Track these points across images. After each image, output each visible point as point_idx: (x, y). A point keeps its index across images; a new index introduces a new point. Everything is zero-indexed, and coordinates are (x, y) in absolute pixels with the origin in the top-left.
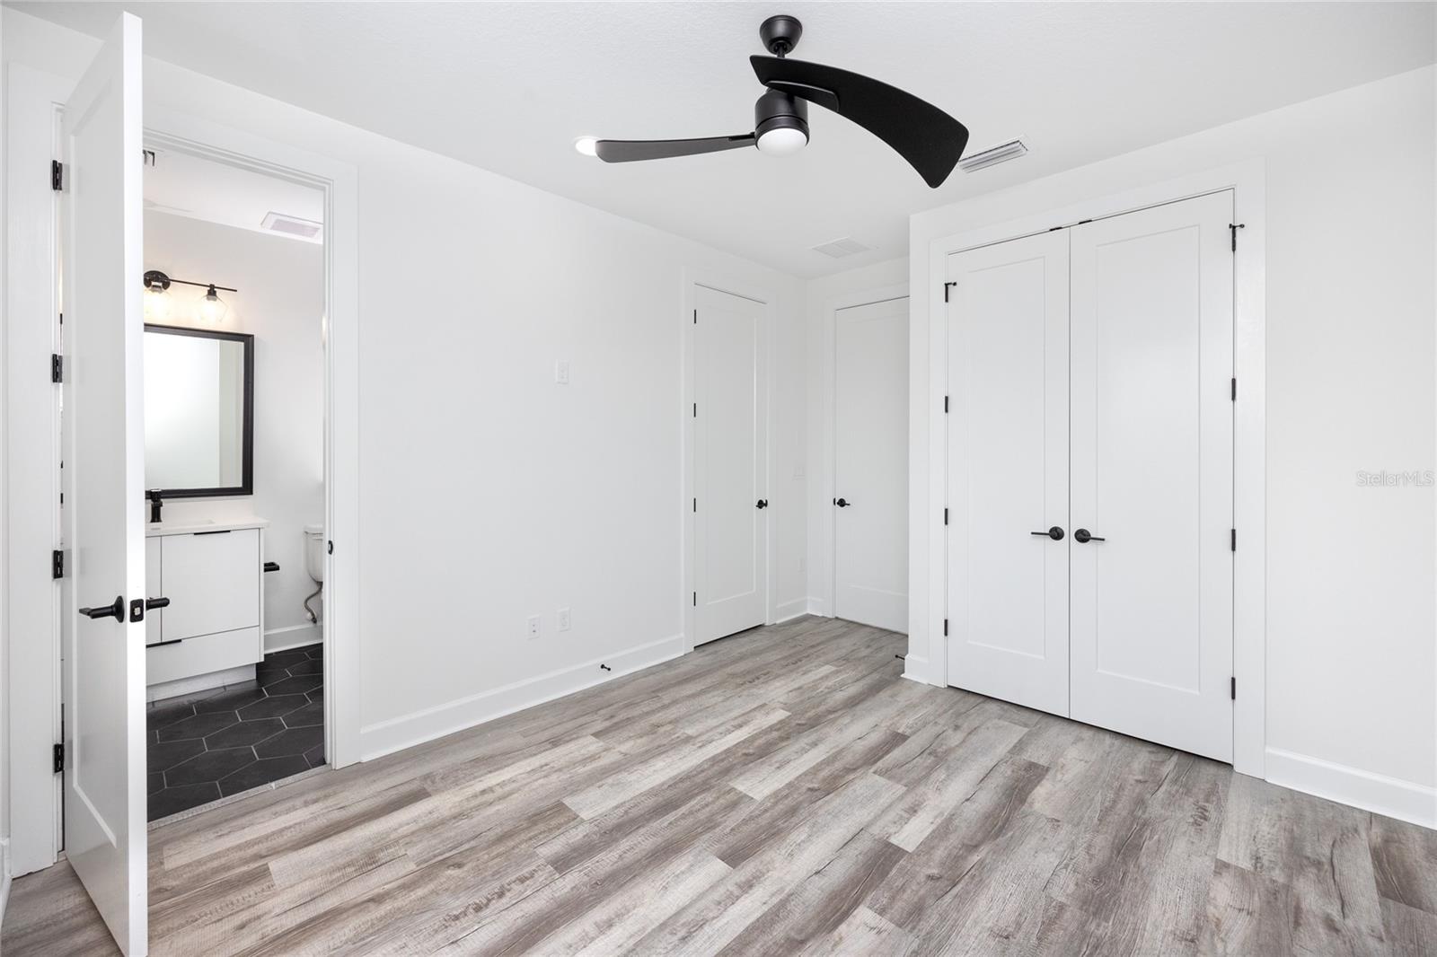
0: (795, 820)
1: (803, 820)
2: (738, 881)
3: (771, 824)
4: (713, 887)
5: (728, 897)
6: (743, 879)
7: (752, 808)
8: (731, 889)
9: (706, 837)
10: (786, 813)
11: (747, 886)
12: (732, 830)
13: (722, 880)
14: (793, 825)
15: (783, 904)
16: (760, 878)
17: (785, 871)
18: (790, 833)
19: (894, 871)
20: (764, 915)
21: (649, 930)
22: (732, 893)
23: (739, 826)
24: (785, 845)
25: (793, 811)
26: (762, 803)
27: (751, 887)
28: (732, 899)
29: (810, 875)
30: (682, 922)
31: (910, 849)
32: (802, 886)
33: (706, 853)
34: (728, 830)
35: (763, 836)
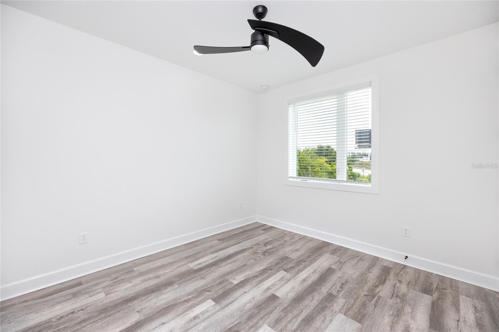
0: (250, 313)
1: (246, 313)
2: (271, 290)
3: (260, 311)
4: (279, 288)
5: (274, 286)
6: (270, 291)
7: (268, 320)
8: (273, 288)
9: (285, 305)
10: (253, 317)
11: (268, 289)
12: (276, 308)
13: (276, 290)
14: (251, 310)
15: (258, 284)
16: (265, 291)
17: (256, 293)
18: (253, 307)
19: (220, 293)
20: (263, 282)
21: (293, 279)
22: (273, 287)
23: (273, 310)
24: (255, 302)
25: (250, 318)
26: (264, 323)
27: (267, 289)
28: (273, 285)
29: (248, 292)
30: (285, 281)
31: (210, 300)
32: (252, 289)
33: (284, 299)
34: (278, 308)
35: (263, 305)
